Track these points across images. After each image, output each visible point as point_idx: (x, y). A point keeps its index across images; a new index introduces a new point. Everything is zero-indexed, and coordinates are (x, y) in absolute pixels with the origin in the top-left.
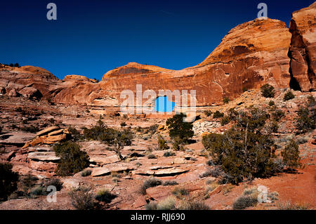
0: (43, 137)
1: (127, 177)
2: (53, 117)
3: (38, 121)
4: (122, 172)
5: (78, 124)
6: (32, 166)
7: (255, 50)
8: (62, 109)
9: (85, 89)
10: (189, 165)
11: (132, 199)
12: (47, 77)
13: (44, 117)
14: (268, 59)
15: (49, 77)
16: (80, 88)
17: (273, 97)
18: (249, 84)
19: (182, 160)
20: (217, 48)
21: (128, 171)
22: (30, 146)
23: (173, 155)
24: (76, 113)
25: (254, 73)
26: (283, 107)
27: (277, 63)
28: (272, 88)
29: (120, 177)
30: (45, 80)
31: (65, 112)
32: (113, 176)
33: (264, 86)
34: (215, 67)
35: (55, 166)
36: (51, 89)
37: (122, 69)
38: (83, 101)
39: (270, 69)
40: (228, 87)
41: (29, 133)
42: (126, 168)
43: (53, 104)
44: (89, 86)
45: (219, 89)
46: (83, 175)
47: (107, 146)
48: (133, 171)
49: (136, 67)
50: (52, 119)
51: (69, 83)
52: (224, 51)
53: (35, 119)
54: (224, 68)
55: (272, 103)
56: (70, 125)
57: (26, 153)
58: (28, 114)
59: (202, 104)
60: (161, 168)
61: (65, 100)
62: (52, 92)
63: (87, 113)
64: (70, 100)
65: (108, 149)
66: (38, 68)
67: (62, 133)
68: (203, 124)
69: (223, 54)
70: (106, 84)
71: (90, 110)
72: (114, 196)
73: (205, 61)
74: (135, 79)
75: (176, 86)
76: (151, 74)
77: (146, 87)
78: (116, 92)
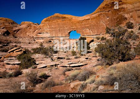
0: (11, 53)
1: (55, 68)
2: (16, 44)
3: (8, 46)
4: (53, 66)
5: (30, 47)
6: (7, 67)
7: (122, 4)
8: (21, 40)
9: (32, 29)
10: (87, 61)
11: (58, 77)
12: (12, 23)
13: (11, 44)
14: (130, 8)
15: (13, 23)
16: (30, 28)
17: (133, 28)
18: (119, 22)
19: (84, 59)
20: (102, 4)
21: (56, 65)
22: (5, 58)
23: (79, 57)
24: (28, 42)
25: (122, 16)
26: (138, 33)
27: (135, 10)
28: (132, 24)
29: (52, 68)
30: (11, 25)
31: (22, 41)
32: (48, 68)
33: (128, 23)
34: (101, 14)
35: (18, 66)
36: (14, 29)
37: (51, 17)
38: (32, 35)
39: (131, 13)
40: (108, 24)
41: (4, 52)
42: (55, 64)
43: (16, 37)
44: (35, 27)
45: (103, 26)
46: (33, 68)
47: (45, 56)
48: (58, 65)
49: (59, 16)
50: (16, 45)
51: (23, 26)
52: (106, 5)
53: (7, 45)
54: (106, 14)
55: (132, 32)
56: (26, 48)
57: (3, 61)
58: (3, 43)
59: (95, 34)
60: (73, 63)
61: (22, 35)
62: (15, 31)
63: (34, 41)
64: (25, 35)
65: (45, 57)
66: (6, 19)
67: (21, 51)
68: (95, 44)
69: (105, 7)
70: (43, 26)
71: (35, 40)
72: (49, 76)
73: (96, 11)
74: (59, 22)
75: (81, 25)
76: (67, 19)
77: (65, 26)
78: (49, 30)
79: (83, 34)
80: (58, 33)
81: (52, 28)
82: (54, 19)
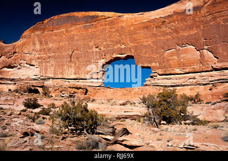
70: (23, 45)
74: (72, 33)
75: (155, 35)
76: (102, 22)
77: (91, 44)
78: (37, 56)
79: (164, 67)
80: (65, 66)
81: (49, 49)
82: (57, 25)
